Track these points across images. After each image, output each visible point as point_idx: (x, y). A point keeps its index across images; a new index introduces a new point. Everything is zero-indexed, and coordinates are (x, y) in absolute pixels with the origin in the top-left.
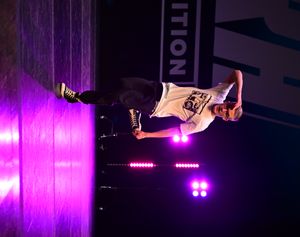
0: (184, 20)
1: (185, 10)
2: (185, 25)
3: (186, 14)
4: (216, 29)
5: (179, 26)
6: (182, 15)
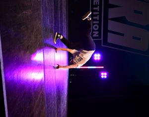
1: (98, 14)
2: (98, 19)
3: (98, 16)
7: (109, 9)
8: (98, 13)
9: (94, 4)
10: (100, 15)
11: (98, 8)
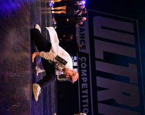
0: (87, 101)
1: (86, 98)
2: (87, 103)
3: (87, 99)
4: (99, 104)
5: (85, 103)
6: (86, 99)
7: (98, 92)
8: (87, 96)
9: (83, 87)
10: (89, 98)
11: (86, 92)
